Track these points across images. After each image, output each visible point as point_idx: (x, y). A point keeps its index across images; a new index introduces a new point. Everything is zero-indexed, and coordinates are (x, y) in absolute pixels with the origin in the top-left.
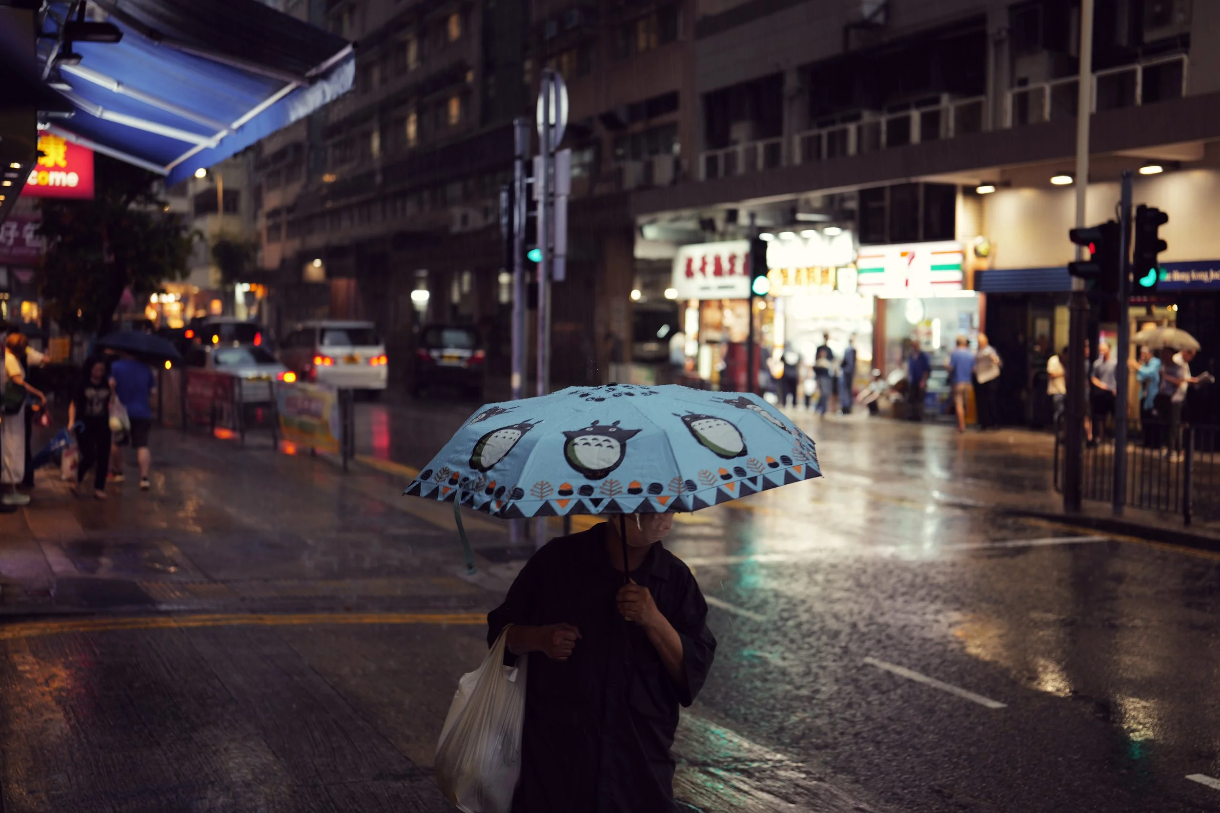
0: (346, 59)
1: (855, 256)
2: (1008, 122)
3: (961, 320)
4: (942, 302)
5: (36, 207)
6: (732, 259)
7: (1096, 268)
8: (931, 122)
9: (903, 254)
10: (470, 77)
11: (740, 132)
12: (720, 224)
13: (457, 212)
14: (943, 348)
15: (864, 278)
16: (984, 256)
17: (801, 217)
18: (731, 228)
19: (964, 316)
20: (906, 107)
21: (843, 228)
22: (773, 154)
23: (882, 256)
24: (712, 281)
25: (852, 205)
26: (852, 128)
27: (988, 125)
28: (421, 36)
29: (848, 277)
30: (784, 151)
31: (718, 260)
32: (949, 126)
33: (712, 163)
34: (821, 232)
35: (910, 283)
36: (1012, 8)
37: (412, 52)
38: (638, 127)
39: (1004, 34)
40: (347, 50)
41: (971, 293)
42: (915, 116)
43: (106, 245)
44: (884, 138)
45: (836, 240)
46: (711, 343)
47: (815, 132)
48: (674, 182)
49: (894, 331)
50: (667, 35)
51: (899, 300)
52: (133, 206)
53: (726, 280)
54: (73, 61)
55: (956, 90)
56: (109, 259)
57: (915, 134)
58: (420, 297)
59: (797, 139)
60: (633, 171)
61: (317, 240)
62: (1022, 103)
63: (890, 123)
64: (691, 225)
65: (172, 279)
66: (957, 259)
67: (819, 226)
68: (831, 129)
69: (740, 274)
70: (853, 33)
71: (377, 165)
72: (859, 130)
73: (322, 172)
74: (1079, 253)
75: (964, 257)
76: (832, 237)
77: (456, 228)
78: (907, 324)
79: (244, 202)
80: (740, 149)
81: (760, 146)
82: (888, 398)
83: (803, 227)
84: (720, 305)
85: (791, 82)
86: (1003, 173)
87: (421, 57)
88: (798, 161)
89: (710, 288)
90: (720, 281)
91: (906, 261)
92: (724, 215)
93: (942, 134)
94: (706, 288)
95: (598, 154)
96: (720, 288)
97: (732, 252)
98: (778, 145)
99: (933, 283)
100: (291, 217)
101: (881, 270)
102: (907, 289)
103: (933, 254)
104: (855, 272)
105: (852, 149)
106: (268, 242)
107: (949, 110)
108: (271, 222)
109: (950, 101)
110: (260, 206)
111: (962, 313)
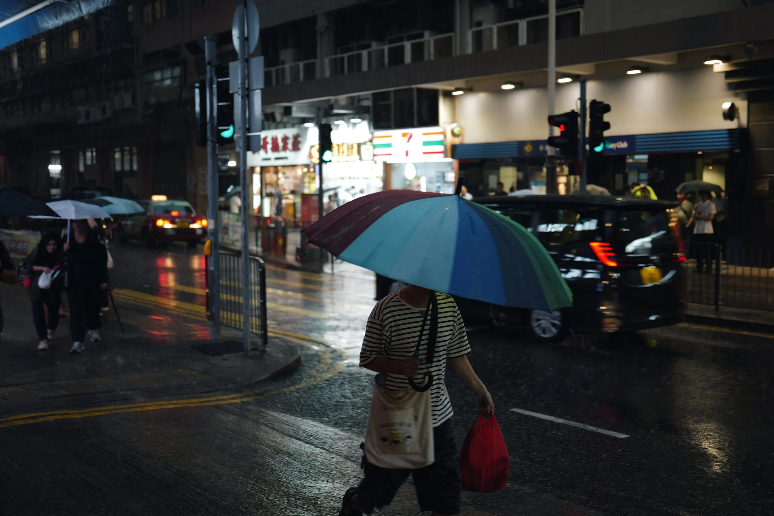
1: (370, 136)
2: (469, 50)
3: (438, 177)
4: (425, 165)
6: (285, 139)
7: (565, 140)
8: (418, 50)
9: (404, 135)
11: (287, 55)
12: (278, 117)
13: (82, 109)
15: (378, 151)
16: (459, 136)
17: (336, 111)
18: (285, 119)
19: (439, 174)
20: (402, 40)
21: (363, 119)
22: (310, 70)
23: (390, 136)
24: (271, 155)
25: (368, 103)
26: (365, 53)
27: (457, 51)
29: (367, 150)
30: (318, 69)
31: (275, 140)
32: (430, 53)
33: (268, 76)
34: (348, 122)
35: (409, 153)
41: (450, 160)
42: (408, 45)
44: (386, 59)
45: (358, 126)
46: (270, 195)
47: (339, 56)
49: (397, 185)
51: (399, 164)
53: (282, 154)
55: (436, 29)
57: (408, 58)
58: (55, 168)
59: (327, 60)
62: (478, 37)
63: (390, 50)
66: (440, 138)
67: (346, 117)
68: (350, 54)
69: (290, 151)
71: (17, 76)
72: (369, 54)
74: (551, 131)
75: (445, 137)
76: (355, 124)
77: (82, 120)
78: (405, 179)
80: (287, 66)
81: (301, 64)
83: (335, 118)
84: (276, 169)
85: (322, 23)
86: (467, 82)
88: (327, 74)
89: (269, 159)
90: (277, 155)
91: (406, 139)
92: (282, 110)
93: (426, 58)
94: (266, 159)
95: (185, 70)
96: (276, 159)
97: (285, 135)
98: (314, 64)
99: (424, 153)
101: (389, 145)
102: (407, 158)
103: (424, 134)
104: (372, 147)
105: (365, 67)
107: (430, 42)
109: (430, 36)
111: (437, 172)
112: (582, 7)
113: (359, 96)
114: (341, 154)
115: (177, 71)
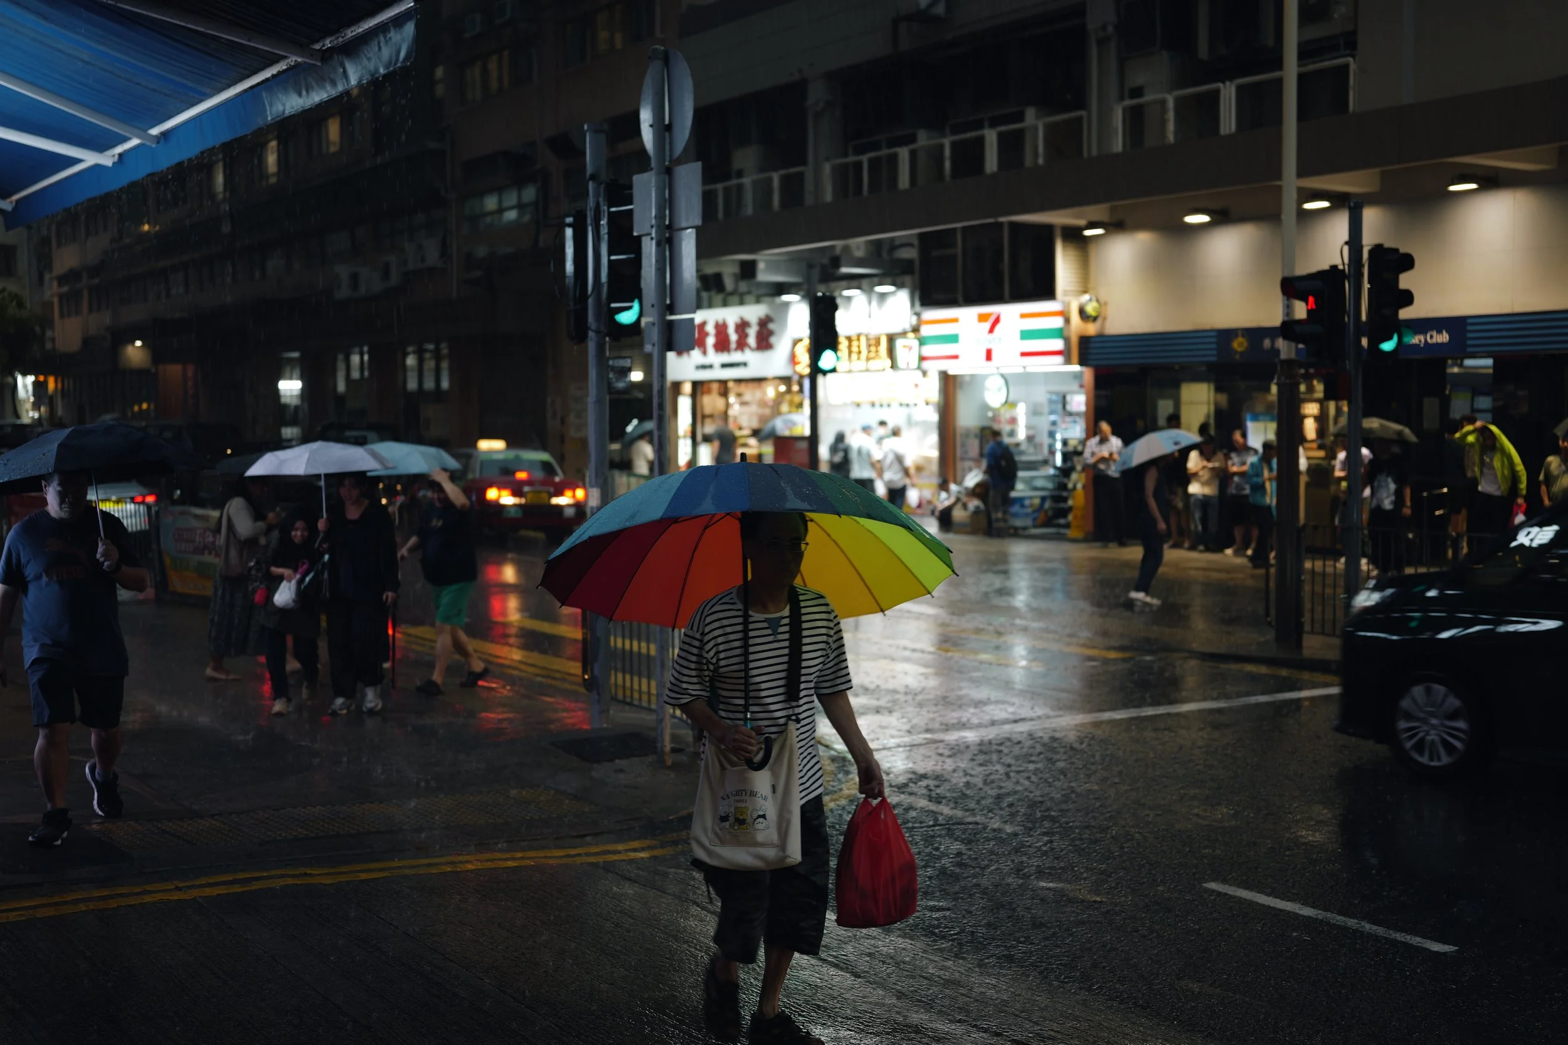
1: (914, 320)
2: (1118, 145)
3: (1051, 402)
4: (1026, 378)
6: (742, 326)
7: (1315, 328)
8: (1012, 145)
9: (982, 318)
11: (746, 159)
12: (729, 283)
13: (343, 272)
14: (1030, 439)
15: (927, 351)
16: (1095, 319)
17: (845, 270)
18: (743, 286)
19: (1055, 398)
20: (979, 125)
21: (899, 285)
22: (793, 189)
23: (955, 320)
24: (715, 358)
25: (910, 253)
26: (903, 153)
27: (1092, 148)
29: (907, 350)
30: (809, 185)
31: (721, 329)
32: (1037, 151)
34: (869, 291)
35: (994, 355)
39: (1110, 29)
41: (1076, 368)
42: (991, 137)
44: (948, 166)
45: (889, 301)
47: (852, 159)
49: (967, 418)
50: (637, 33)
51: (972, 376)
53: (736, 357)
55: (1048, 103)
57: (991, 163)
58: (290, 387)
59: (827, 168)
61: (135, 313)
62: (1136, 118)
63: (954, 145)
66: (1058, 322)
67: (865, 283)
68: (873, 154)
69: (753, 350)
70: (903, 26)
71: (223, 209)
72: (913, 154)
73: (140, 220)
74: (1288, 309)
75: (1067, 321)
76: (883, 297)
77: (343, 292)
78: (986, 407)
79: (24, 262)
80: (747, 181)
81: (775, 177)
82: (965, 506)
83: (844, 283)
84: (724, 387)
85: (817, 94)
86: (1113, 210)
88: (828, 197)
89: (711, 367)
90: (725, 358)
91: (987, 325)
92: (736, 269)
93: (1028, 162)
94: (703, 367)
95: (544, 192)
96: (724, 366)
97: (742, 319)
98: (801, 176)
99: (1024, 354)
100: (96, 281)
101: (953, 339)
102: (989, 363)
103: (1023, 316)
104: (916, 343)
105: (904, 181)
106: (62, 316)
107: (1036, 129)
108: (65, 289)
109: (1038, 118)
110: (49, 267)
111: (1051, 393)
112: (1353, 56)
113: (892, 239)
114: (854, 356)
115: (530, 193)
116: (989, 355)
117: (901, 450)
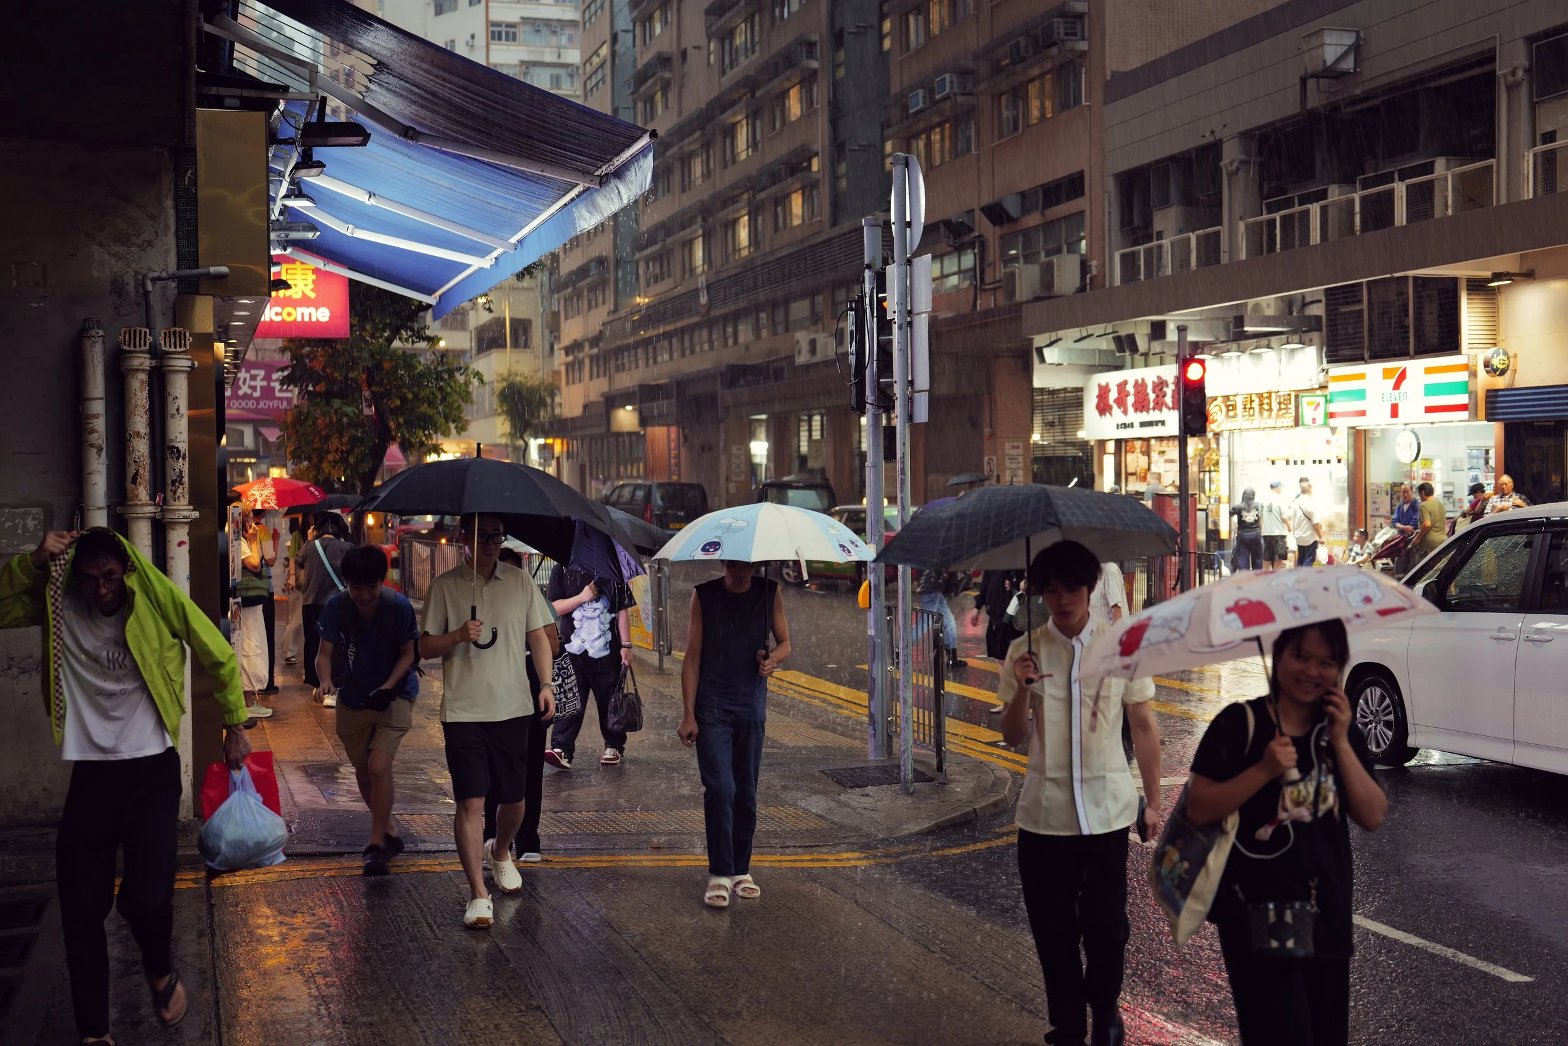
0: (643, 153)
1: (1318, 379)
2: (1528, 192)
3: (1473, 457)
4: (1443, 434)
5: (283, 350)
6: (1160, 387)
8: (1422, 197)
9: (1387, 374)
10: (815, 165)
11: (1167, 220)
12: (1142, 343)
13: (802, 337)
15: (1335, 407)
16: (1503, 372)
17: (1250, 328)
18: (1156, 346)
19: (1477, 453)
20: (1389, 178)
21: (1306, 343)
22: (1210, 249)
23: (1361, 377)
24: (1135, 417)
25: (1318, 310)
26: (1315, 209)
27: (1501, 196)
28: (753, 116)
29: (1313, 405)
30: (1224, 245)
32: (1446, 201)
33: (1129, 262)
34: (1278, 349)
35: (1398, 411)
36: (1530, 40)
37: (742, 137)
38: (1034, 219)
39: (1520, 73)
40: (645, 140)
41: (1483, 425)
42: (1400, 189)
43: (366, 394)
44: (1358, 220)
45: (1297, 359)
47: (1265, 217)
48: (1082, 289)
49: (1379, 474)
50: (1067, 100)
51: (1383, 432)
52: (396, 344)
53: (1154, 416)
54: (315, 171)
55: (1458, 151)
56: (369, 411)
57: (1401, 215)
58: (760, 449)
59: (1242, 226)
60: (1027, 278)
61: (628, 380)
62: (1548, 164)
63: (1363, 199)
64: (1106, 344)
65: (446, 434)
66: (1463, 377)
67: (1275, 341)
68: (1285, 212)
69: (1169, 408)
70: (1311, 83)
71: (702, 281)
72: (1324, 210)
73: (633, 295)
75: (1474, 374)
76: (1291, 353)
77: (802, 359)
78: (1399, 464)
79: (538, 334)
80: (1166, 242)
81: (1193, 238)
83: (1251, 341)
84: (1146, 445)
85: (1231, 154)
86: (1523, 259)
87: (753, 144)
88: (1243, 256)
89: (1132, 425)
90: (1145, 417)
91: (1392, 382)
92: (1147, 330)
93: (1438, 213)
94: (1125, 426)
95: (982, 257)
96: (1143, 424)
97: (1159, 378)
98: (1217, 234)
99: (1429, 410)
100: (595, 351)
101: (1360, 394)
102: (1394, 420)
103: (1428, 371)
104: (1322, 400)
105: (1315, 237)
106: (568, 384)
107: (1446, 179)
108: (570, 358)
109: (1448, 168)
110: (557, 338)
111: (1471, 448)
113: (1303, 296)
114: (1266, 413)
115: (968, 260)
116: (1395, 411)
117: (1309, 508)
